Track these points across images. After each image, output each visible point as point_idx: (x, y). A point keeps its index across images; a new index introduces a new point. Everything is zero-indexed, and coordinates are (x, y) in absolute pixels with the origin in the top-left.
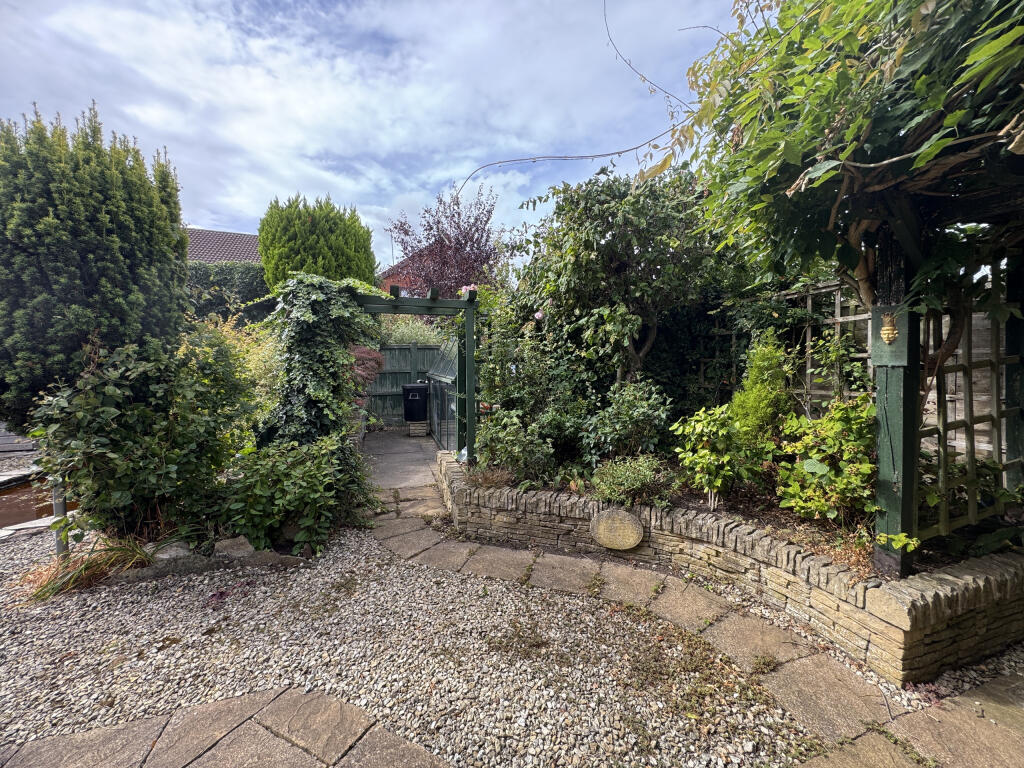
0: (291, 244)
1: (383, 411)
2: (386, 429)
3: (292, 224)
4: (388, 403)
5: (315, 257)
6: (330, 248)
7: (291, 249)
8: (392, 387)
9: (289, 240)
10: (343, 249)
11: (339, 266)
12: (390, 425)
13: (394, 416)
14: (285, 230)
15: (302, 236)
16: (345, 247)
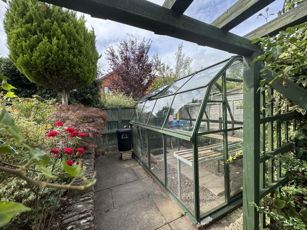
0: (29, 25)
1: (104, 143)
2: (106, 153)
3: (28, 9)
4: (107, 138)
5: (50, 38)
6: (64, 32)
7: (29, 30)
8: (108, 130)
9: (27, 22)
10: (74, 37)
11: (71, 48)
12: (108, 151)
13: (110, 145)
14: (22, 15)
15: (37, 18)
16: (77, 35)
